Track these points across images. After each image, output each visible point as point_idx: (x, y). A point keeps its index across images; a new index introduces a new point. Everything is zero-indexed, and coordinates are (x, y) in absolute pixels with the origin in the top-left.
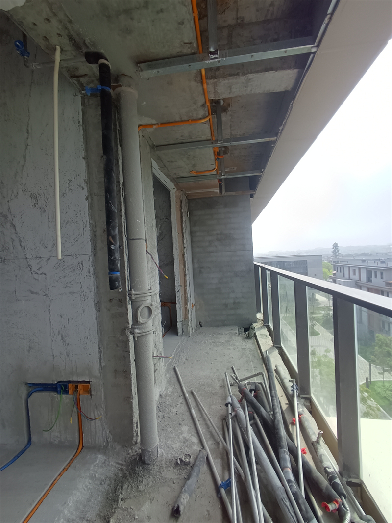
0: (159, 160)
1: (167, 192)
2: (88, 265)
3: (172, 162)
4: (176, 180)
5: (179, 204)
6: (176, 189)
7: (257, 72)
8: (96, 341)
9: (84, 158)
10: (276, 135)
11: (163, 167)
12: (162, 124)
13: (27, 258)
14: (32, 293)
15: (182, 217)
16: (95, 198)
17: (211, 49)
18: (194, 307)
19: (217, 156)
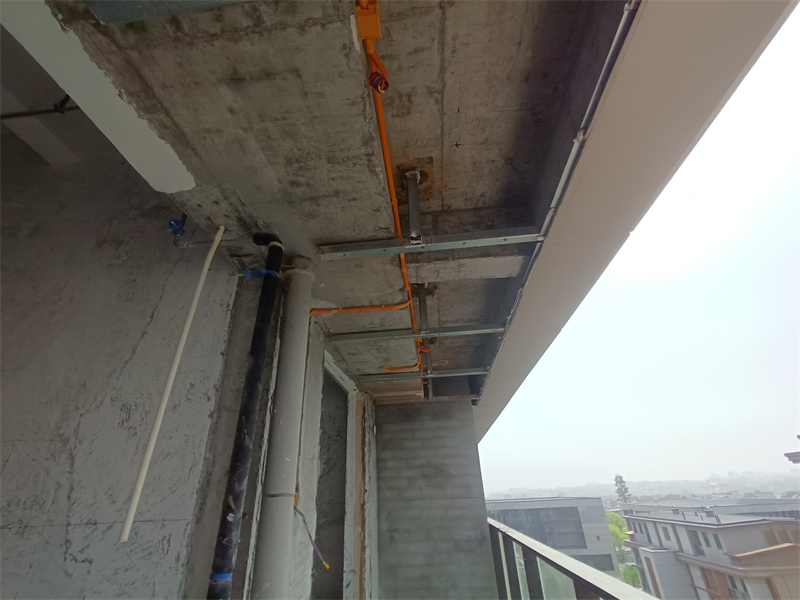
0: (336, 351)
1: (343, 394)
2: (179, 546)
3: (354, 354)
4: (360, 378)
5: (361, 412)
6: (357, 391)
7: (472, 257)
9: (222, 354)
10: (504, 325)
11: (341, 360)
12: (343, 308)
13: (69, 525)
15: (364, 435)
16: (225, 414)
17: (413, 234)
19: (421, 349)
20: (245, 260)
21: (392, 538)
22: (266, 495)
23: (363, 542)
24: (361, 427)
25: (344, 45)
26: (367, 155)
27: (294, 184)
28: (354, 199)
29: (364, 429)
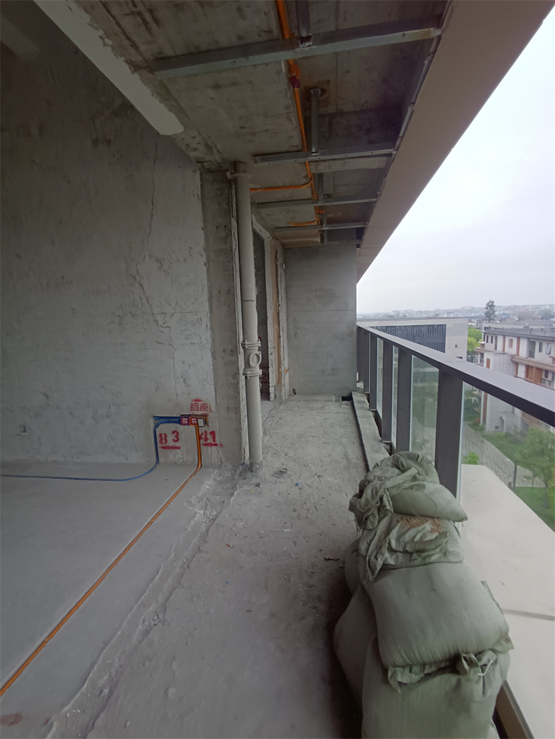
0: (258, 216)
1: (262, 241)
2: (206, 321)
4: (273, 230)
5: (274, 254)
6: (271, 238)
8: (213, 382)
9: (202, 229)
10: (376, 196)
13: (153, 314)
14: (159, 343)
15: (277, 270)
16: (211, 263)
17: (313, 150)
18: (288, 372)
19: (319, 210)
20: (204, 164)
21: (296, 333)
22: (243, 301)
23: (279, 333)
24: (274, 265)
26: (287, 113)
27: (241, 127)
28: (277, 133)
29: (277, 266)
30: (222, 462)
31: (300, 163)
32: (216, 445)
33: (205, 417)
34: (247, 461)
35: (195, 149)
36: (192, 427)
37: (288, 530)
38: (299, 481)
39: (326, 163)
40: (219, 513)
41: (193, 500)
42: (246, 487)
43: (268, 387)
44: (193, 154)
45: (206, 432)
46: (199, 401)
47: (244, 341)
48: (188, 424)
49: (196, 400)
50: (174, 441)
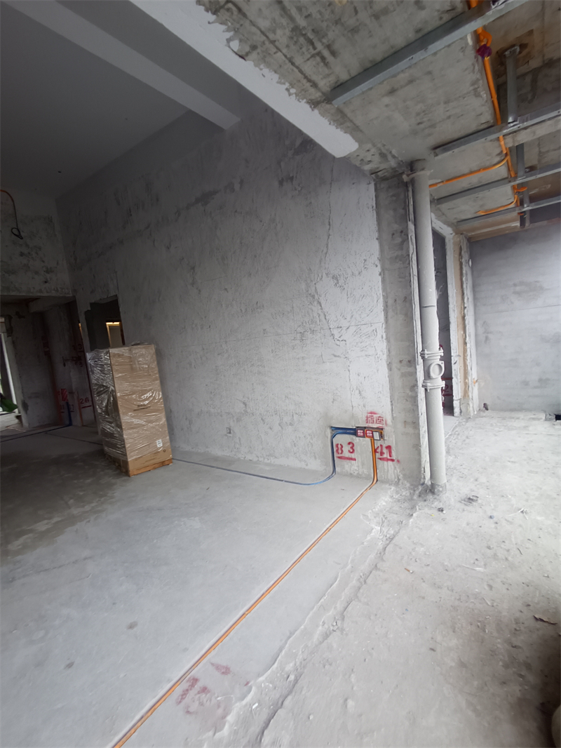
1: (443, 239)
2: (381, 331)
3: (453, 209)
6: (454, 234)
8: (389, 395)
9: (377, 239)
11: (441, 215)
12: (447, 181)
13: (330, 329)
14: (335, 356)
15: (461, 269)
16: (386, 272)
17: (510, 120)
18: (477, 384)
19: (517, 190)
20: (379, 173)
21: (487, 338)
22: (421, 307)
23: (465, 339)
24: (458, 263)
25: (462, 48)
26: (474, 89)
27: (419, 124)
28: (462, 115)
29: (461, 264)
30: (399, 480)
31: (491, 141)
32: (393, 460)
33: (380, 430)
34: (428, 481)
35: (370, 161)
36: (368, 440)
37: (481, 569)
38: (495, 514)
39: (528, 130)
40: (397, 533)
41: (369, 514)
42: (426, 510)
43: (452, 401)
44: (367, 168)
45: (381, 446)
46: (375, 414)
47: (423, 350)
48: (363, 437)
49: (371, 413)
50: (349, 451)
